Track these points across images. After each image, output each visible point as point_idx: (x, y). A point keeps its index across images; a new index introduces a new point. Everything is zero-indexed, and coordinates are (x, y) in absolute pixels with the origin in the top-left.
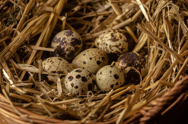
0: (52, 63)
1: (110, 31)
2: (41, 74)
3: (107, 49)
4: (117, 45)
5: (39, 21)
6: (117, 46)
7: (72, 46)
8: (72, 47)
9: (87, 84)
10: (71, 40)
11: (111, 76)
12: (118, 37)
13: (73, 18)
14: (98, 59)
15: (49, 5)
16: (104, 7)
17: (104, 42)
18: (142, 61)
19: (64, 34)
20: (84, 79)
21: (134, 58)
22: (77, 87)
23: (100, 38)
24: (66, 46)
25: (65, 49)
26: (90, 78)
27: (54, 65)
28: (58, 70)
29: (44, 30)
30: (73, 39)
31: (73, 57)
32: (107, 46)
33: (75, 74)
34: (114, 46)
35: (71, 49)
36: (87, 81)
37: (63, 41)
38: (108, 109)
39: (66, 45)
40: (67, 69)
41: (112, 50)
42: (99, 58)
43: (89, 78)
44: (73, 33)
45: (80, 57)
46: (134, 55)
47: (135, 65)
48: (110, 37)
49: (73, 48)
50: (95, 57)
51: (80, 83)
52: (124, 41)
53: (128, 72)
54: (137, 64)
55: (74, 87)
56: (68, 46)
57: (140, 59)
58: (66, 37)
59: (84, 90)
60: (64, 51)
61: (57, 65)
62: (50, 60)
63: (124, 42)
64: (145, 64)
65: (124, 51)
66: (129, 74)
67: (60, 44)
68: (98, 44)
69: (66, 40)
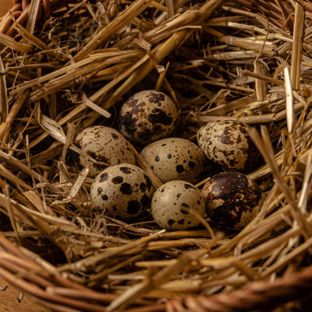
0: (96, 136)
1: (227, 123)
2: (68, 149)
3: (209, 151)
4: (227, 150)
5: (115, 58)
6: (226, 154)
7: (150, 122)
8: (150, 124)
9: (129, 200)
10: (153, 111)
11: (175, 204)
12: (233, 138)
13: (185, 77)
14: (182, 162)
15: (148, 39)
16: (247, 79)
17: (208, 136)
18: (250, 197)
19: (148, 96)
20: (126, 189)
21: (239, 188)
22: (105, 198)
23: (206, 127)
24: (140, 117)
25: (137, 123)
26: (140, 191)
27: (97, 142)
28: (101, 153)
29: (119, 77)
30: (157, 110)
31: (149, 141)
32: (210, 146)
33: (114, 173)
34: (220, 151)
35: (148, 126)
36: (130, 193)
37: (139, 108)
38: (130, 264)
39: (141, 115)
40: (118, 158)
41: (216, 157)
42: (185, 161)
43: (137, 191)
44: (163, 100)
45: (157, 146)
46: (242, 182)
47: (233, 201)
48: (221, 133)
49: (150, 126)
50: (178, 157)
51: (114, 193)
52: (242, 149)
53: (217, 208)
54: (237, 200)
55: (100, 196)
56: (144, 120)
57: (249, 192)
58: (147, 102)
59: (118, 208)
60: (134, 126)
61: (103, 144)
62: (96, 131)
63: (242, 152)
64: (254, 206)
65: (236, 166)
66: (218, 213)
67: (133, 110)
68: (200, 136)
69: (144, 107)
